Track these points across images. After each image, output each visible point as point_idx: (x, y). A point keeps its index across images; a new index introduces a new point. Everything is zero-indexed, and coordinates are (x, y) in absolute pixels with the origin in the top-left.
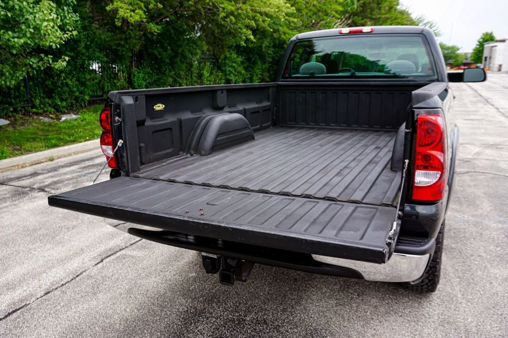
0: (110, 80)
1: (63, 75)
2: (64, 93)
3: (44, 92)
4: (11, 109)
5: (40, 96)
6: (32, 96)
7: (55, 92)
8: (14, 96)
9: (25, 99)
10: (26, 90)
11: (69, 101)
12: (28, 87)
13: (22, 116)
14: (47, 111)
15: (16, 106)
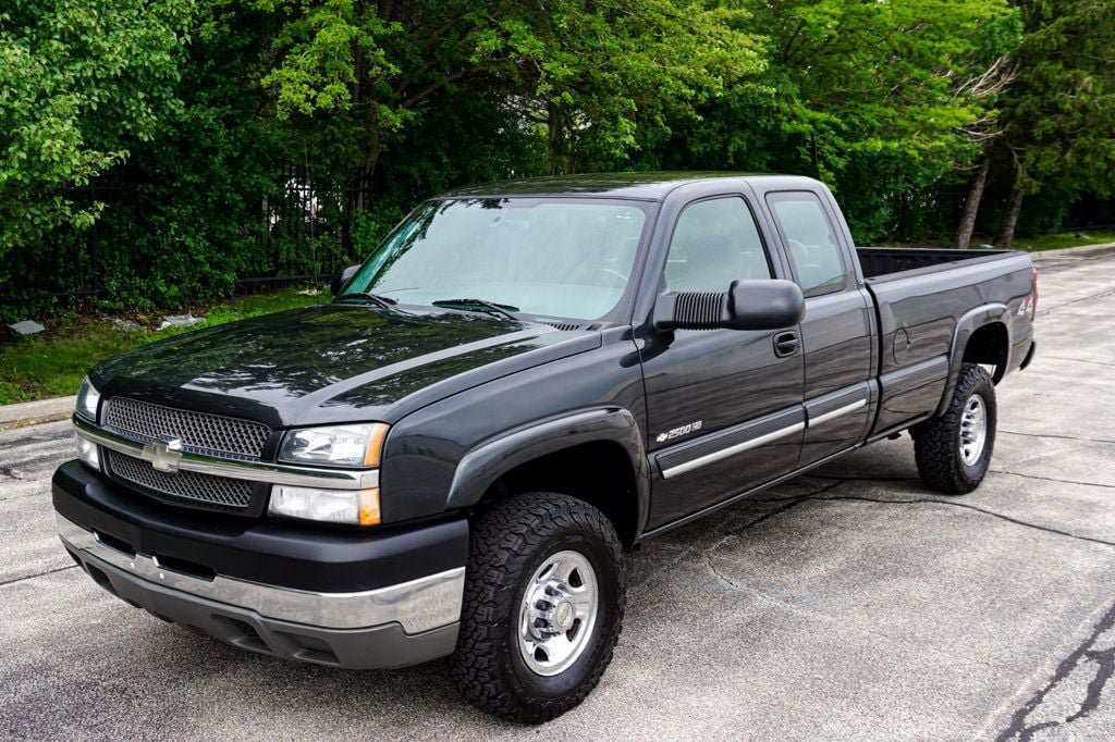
1: (174, 225)
2: (177, 266)
3: (132, 264)
4: (55, 300)
5: (122, 271)
6: (103, 272)
7: (156, 264)
8: (65, 272)
9: (87, 278)
10: (91, 259)
11: (186, 284)
12: (96, 252)
13: (76, 315)
14: (134, 306)
15: (64, 293)
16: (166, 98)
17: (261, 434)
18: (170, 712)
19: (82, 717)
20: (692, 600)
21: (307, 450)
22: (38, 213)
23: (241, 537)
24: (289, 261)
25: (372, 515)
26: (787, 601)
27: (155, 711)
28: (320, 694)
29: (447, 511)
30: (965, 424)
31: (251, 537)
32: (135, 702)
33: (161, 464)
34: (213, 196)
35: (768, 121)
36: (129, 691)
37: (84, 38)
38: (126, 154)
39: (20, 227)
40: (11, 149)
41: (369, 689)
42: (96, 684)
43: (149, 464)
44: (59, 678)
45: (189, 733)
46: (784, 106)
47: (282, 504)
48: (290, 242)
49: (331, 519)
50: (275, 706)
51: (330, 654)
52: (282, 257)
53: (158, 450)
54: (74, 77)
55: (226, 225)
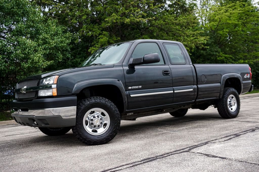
16: (67, 54)
17: (38, 81)
23: (32, 101)
26: (171, 131)
29: (73, 94)
30: (230, 102)
33: (23, 92)
35: (214, 58)
37: (46, 40)
38: (53, 61)
40: (29, 60)
46: (217, 54)
47: (40, 94)
54: (44, 47)
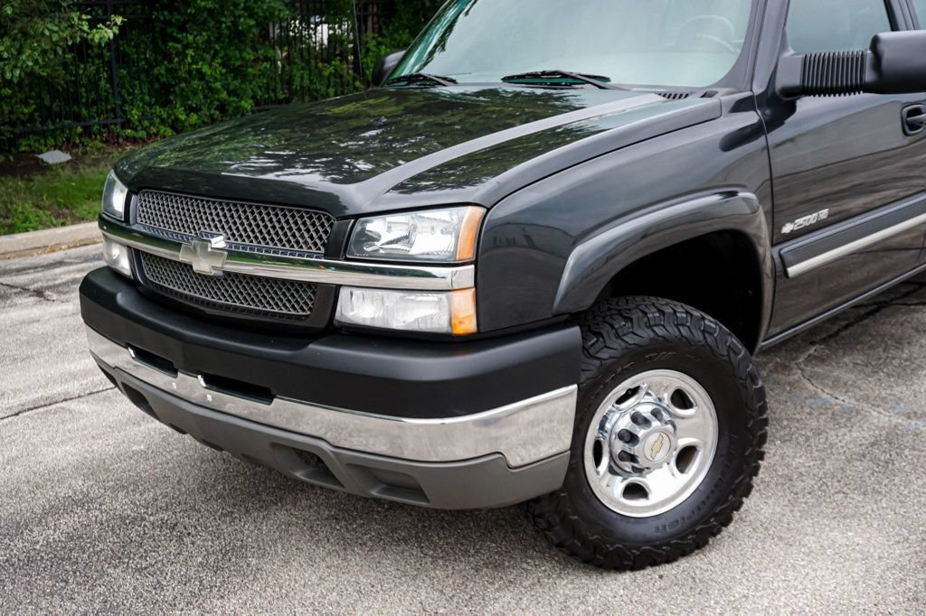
0: (308, 63)
1: (190, 52)
2: (195, 93)
3: (152, 93)
4: (80, 130)
5: (142, 100)
6: (125, 101)
7: (174, 92)
8: (87, 102)
9: (109, 107)
10: (112, 87)
11: (205, 111)
12: (116, 81)
13: (100, 145)
14: (156, 135)
15: (88, 123)
17: (322, 225)
18: (227, 552)
19: (130, 558)
20: (798, 417)
21: (378, 244)
22: (56, 29)
23: (304, 351)
24: (302, 87)
25: (467, 322)
26: (909, 418)
27: (211, 550)
28: (395, 530)
29: (555, 316)
31: (317, 351)
32: (187, 540)
33: (203, 266)
34: (227, 21)
36: (180, 527)
39: (39, 45)
41: (450, 523)
42: (143, 519)
43: (188, 267)
44: (101, 512)
45: (251, 578)
47: (352, 310)
48: (303, 68)
49: (415, 327)
50: (346, 544)
51: (418, 492)
52: (297, 83)
53: (198, 249)
55: (241, 51)
